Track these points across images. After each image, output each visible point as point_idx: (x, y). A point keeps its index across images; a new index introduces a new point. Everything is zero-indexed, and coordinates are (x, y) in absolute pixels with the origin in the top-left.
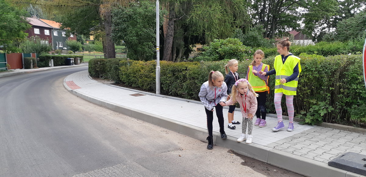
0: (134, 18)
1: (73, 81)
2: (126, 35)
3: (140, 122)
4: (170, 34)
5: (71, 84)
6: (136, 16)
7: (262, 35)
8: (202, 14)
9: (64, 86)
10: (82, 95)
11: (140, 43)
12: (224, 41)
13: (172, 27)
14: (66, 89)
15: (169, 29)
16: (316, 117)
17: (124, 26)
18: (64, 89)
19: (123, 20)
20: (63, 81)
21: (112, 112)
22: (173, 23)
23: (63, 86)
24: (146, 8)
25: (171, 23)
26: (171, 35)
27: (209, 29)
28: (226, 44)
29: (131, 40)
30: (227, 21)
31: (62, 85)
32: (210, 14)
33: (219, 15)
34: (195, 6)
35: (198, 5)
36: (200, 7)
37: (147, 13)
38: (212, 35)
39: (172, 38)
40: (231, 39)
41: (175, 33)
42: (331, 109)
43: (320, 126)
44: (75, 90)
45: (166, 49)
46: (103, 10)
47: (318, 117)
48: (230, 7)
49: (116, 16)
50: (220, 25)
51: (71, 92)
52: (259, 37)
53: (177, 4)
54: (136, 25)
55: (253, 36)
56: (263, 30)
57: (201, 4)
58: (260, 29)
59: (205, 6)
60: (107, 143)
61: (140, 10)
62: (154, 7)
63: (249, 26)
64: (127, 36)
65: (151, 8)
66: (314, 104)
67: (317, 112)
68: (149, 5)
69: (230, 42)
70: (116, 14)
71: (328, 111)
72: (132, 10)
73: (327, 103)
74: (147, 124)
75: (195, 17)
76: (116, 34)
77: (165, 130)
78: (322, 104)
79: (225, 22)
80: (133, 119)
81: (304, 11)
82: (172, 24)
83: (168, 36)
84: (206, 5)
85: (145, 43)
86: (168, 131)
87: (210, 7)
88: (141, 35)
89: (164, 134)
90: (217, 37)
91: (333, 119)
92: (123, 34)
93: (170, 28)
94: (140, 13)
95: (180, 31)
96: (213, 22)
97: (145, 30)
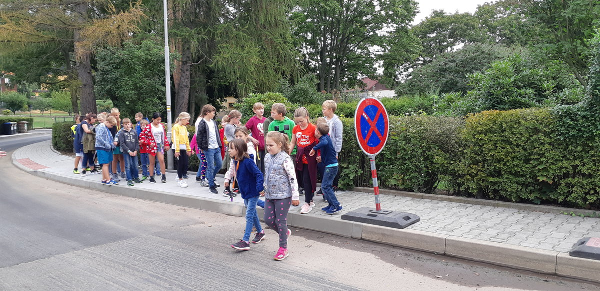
0: (131, 64)
1: (28, 159)
2: (118, 88)
3: (149, 202)
4: (184, 83)
5: (28, 162)
6: (133, 60)
7: (316, 88)
8: (232, 58)
9: (17, 167)
10: (55, 176)
11: (139, 99)
12: (263, 96)
13: (188, 74)
14: (21, 169)
15: (182, 76)
16: (346, 181)
17: (116, 74)
18: (17, 169)
19: (114, 66)
20: (11, 160)
21: (107, 194)
22: (189, 68)
23: (13, 166)
24: (149, 50)
25: (185, 67)
26: (186, 86)
27: (242, 78)
28: (265, 101)
29: (127, 94)
30: (268, 66)
31: (10, 164)
32: (242, 57)
33: (255, 60)
34: (220, 47)
35: (225, 45)
36: (228, 48)
37: (149, 58)
38: (247, 87)
39: (188, 89)
40: (271, 94)
41: (192, 83)
42: (360, 172)
43: (352, 191)
44: (41, 170)
45: (179, 106)
46: (80, 51)
47: (348, 181)
48: (272, 48)
49: (103, 60)
50: (258, 73)
51: (35, 173)
52: (311, 91)
53: (194, 43)
54: (133, 74)
55: (302, 89)
56: (315, 80)
57: (229, 43)
58: (312, 79)
59: (234, 46)
60: (112, 223)
61: (141, 53)
62: (160, 49)
63: (299, 75)
64: (120, 90)
65: (155, 50)
66: (345, 168)
67: (347, 175)
68: (153, 45)
69: (270, 98)
70: (102, 58)
71: (357, 174)
72: (127, 53)
73: (357, 167)
74: (159, 204)
75: (222, 62)
76: (103, 87)
77: (184, 208)
78: (351, 167)
79: (266, 67)
80: (139, 200)
81: (378, 51)
82: (187, 70)
83: (182, 88)
84: (237, 46)
85: (147, 100)
86: (186, 208)
87: (243, 47)
88: (141, 88)
89: (182, 212)
90: (254, 90)
91: (364, 182)
92: (114, 86)
93: (184, 75)
94: (139, 58)
95: (200, 78)
96: (248, 69)
97: (147, 81)
